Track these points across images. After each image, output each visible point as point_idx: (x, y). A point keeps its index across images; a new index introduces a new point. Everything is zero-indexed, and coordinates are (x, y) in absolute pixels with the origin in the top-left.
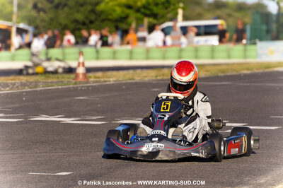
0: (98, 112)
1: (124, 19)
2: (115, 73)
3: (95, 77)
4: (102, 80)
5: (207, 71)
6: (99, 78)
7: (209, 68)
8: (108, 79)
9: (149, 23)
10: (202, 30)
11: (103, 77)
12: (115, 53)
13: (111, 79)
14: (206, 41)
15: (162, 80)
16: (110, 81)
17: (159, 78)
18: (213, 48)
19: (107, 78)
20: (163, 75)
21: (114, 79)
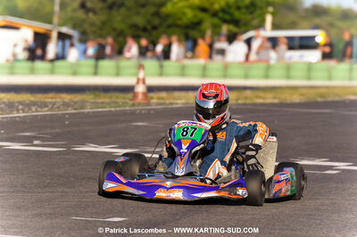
1: (196, 25)
2: (183, 94)
3: (159, 98)
4: (168, 102)
5: (302, 95)
6: (163, 99)
7: (304, 91)
8: (174, 101)
9: (229, 31)
10: (296, 43)
11: (168, 99)
12: (183, 68)
13: (179, 101)
14: (301, 57)
15: (245, 104)
16: (177, 104)
17: (240, 102)
18: (310, 67)
19: (174, 99)
20: (246, 98)
21: (183, 101)
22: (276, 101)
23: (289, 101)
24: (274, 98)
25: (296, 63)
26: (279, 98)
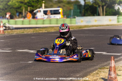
0: (8, 47)
2: (16, 30)
3: (8, 32)
4: (11, 33)
5: (55, 29)
6: (9, 32)
7: (56, 28)
9: (30, 9)
10: (53, 12)
12: (16, 22)
13: (14, 33)
14: (54, 17)
15: (36, 33)
16: (14, 34)
17: (34, 32)
18: (57, 20)
20: (36, 31)
21: (16, 33)
22: (46, 32)
23: (50, 32)
24: (46, 31)
25: (53, 19)
26: (47, 31)
